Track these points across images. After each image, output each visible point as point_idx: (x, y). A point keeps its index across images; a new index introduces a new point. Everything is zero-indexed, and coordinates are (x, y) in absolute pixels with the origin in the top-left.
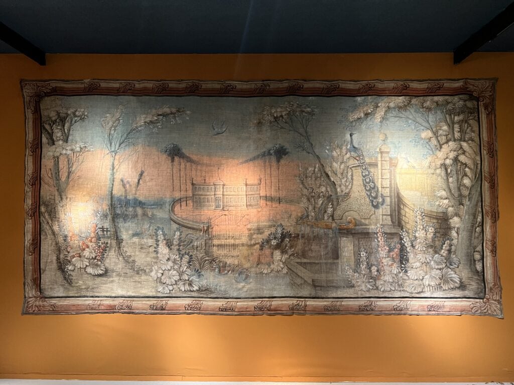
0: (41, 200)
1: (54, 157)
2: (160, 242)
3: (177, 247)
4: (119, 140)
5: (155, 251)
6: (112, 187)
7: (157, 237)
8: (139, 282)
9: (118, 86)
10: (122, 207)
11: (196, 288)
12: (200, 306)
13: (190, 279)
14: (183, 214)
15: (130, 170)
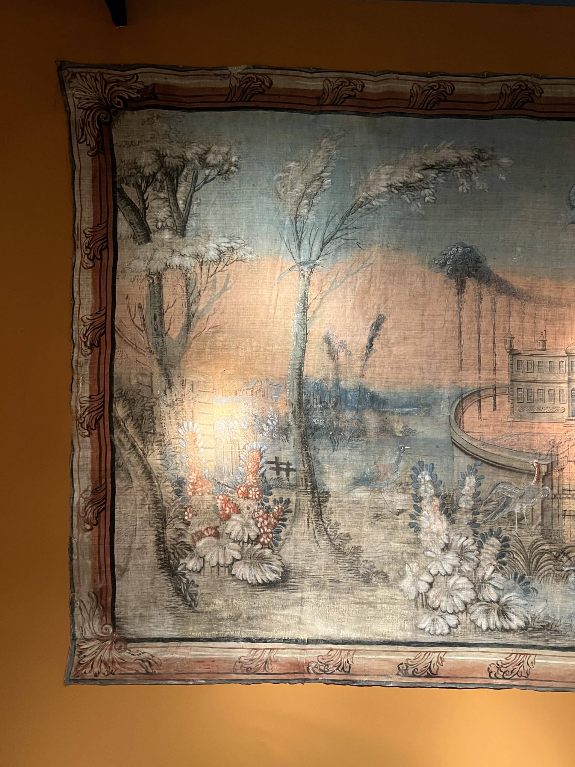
0: (115, 387)
1: (149, 275)
2: (424, 502)
3: (470, 516)
4: (321, 233)
5: (411, 525)
6: (303, 357)
7: (417, 488)
8: (371, 604)
9: (320, 88)
10: (326, 408)
11: (516, 622)
12: (527, 668)
13: (503, 600)
14: (485, 429)
15: (348, 312)
